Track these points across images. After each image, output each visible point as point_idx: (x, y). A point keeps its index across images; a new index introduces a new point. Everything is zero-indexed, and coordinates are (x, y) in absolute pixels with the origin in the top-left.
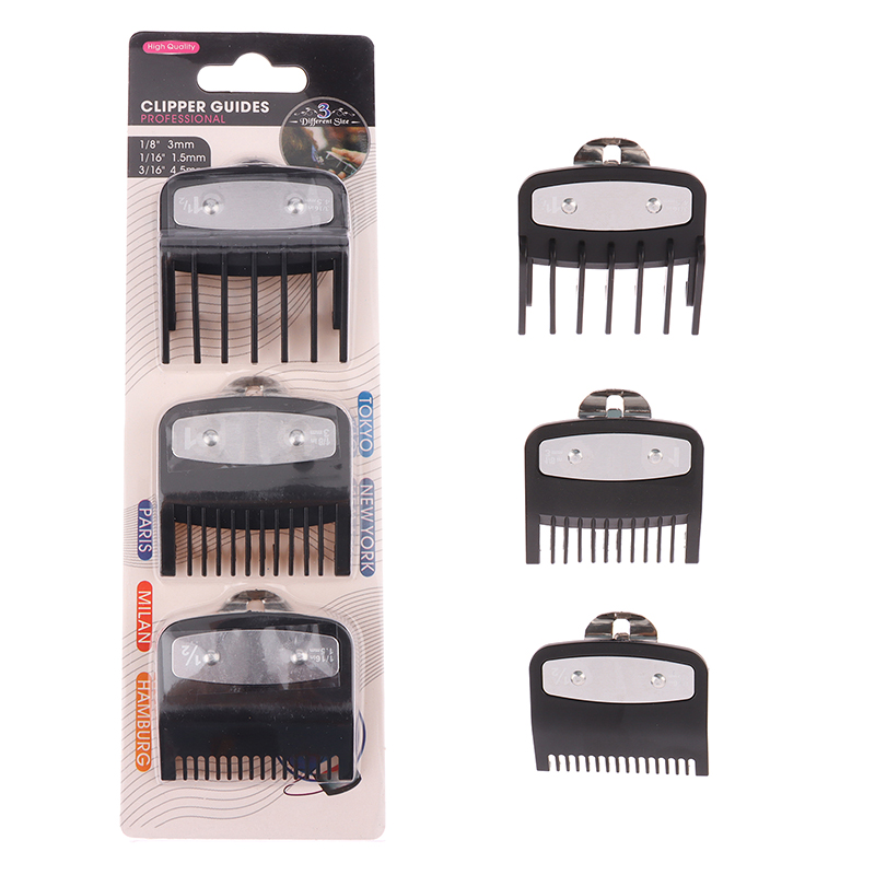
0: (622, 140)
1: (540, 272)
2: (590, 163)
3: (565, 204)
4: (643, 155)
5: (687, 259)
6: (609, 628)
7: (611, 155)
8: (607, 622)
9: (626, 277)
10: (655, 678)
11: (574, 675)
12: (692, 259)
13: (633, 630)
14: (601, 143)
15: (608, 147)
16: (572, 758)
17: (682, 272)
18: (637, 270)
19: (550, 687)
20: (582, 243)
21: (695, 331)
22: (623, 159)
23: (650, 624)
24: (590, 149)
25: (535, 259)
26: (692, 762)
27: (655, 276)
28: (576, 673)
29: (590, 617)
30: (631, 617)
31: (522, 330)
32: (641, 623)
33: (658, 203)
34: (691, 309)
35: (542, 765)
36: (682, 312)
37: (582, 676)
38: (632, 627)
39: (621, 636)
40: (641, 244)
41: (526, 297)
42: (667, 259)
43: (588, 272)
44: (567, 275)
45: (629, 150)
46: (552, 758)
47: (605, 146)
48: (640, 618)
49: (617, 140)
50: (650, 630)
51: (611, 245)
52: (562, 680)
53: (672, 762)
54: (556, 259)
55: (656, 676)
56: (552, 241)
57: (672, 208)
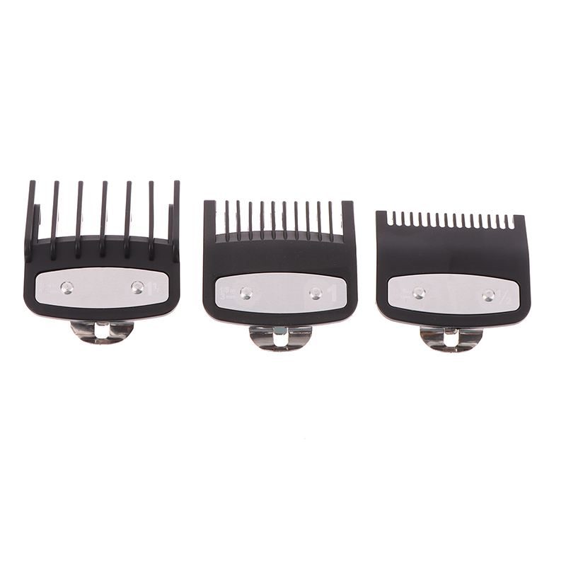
0: (93, 342)
1: (162, 233)
2: (120, 324)
3: (141, 290)
4: (76, 330)
5: (39, 244)
6: (462, 338)
7: (103, 331)
8: (464, 344)
9: (91, 229)
10: (422, 295)
11: (492, 298)
12: (35, 244)
13: (441, 337)
14: (111, 340)
15: (105, 337)
16: (494, 226)
17: (44, 233)
18: (81, 234)
19: (513, 287)
20: (127, 256)
21: (33, 184)
22: (93, 327)
23: (426, 343)
24: (121, 336)
25: (166, 243)
26: (390, 222)
27: (66, 230)
28: (490, 300)
29: (478, 348)
30: (442, 348)
31: (177, 184)
32: (434, 343)
33: (64, 290)
34: (36, 202)
35: (519, 220)
36: (44, 199)
37: (485, 297)
38: (442, 340)
39: (451, 331)
40: (78, 256)
41: (174, 212)
42: (56, 244)
43: (122, 233)
44: (139, 230)
45: (88, 334)
46: (511, 226)
47: (108, 338)
48: (435, 348)
49: (98, 343)
50: (426, 337)
51: (103, 255)
52: (503, 294)
53: (408, 223)
54: (149, 243)
55: (421, 298)
56: (152, 259)
57: (52, 286)
